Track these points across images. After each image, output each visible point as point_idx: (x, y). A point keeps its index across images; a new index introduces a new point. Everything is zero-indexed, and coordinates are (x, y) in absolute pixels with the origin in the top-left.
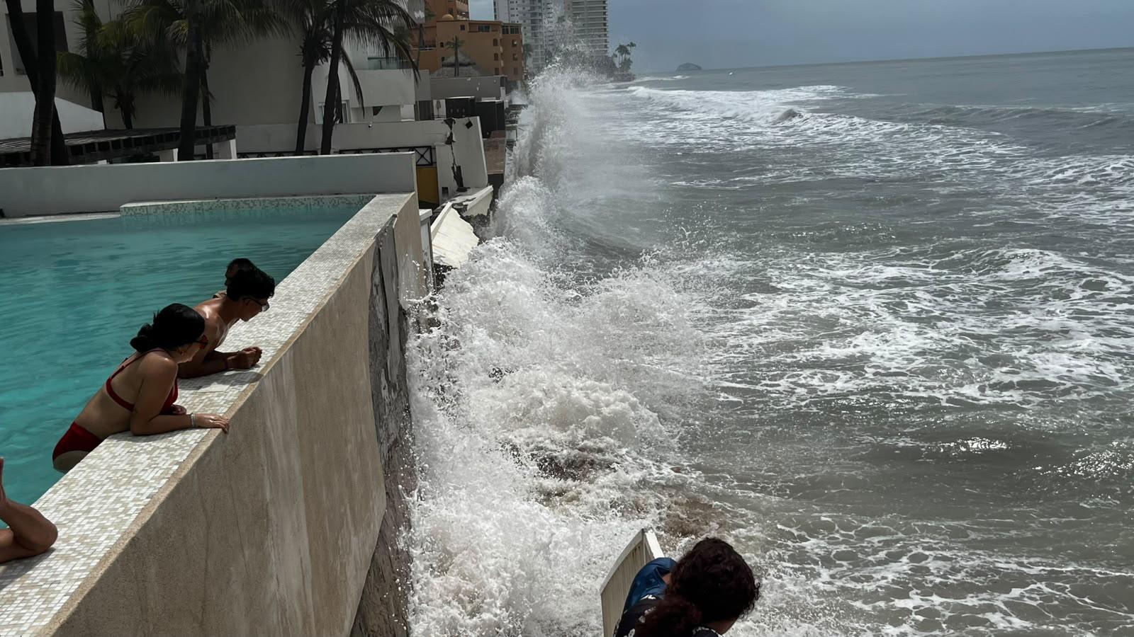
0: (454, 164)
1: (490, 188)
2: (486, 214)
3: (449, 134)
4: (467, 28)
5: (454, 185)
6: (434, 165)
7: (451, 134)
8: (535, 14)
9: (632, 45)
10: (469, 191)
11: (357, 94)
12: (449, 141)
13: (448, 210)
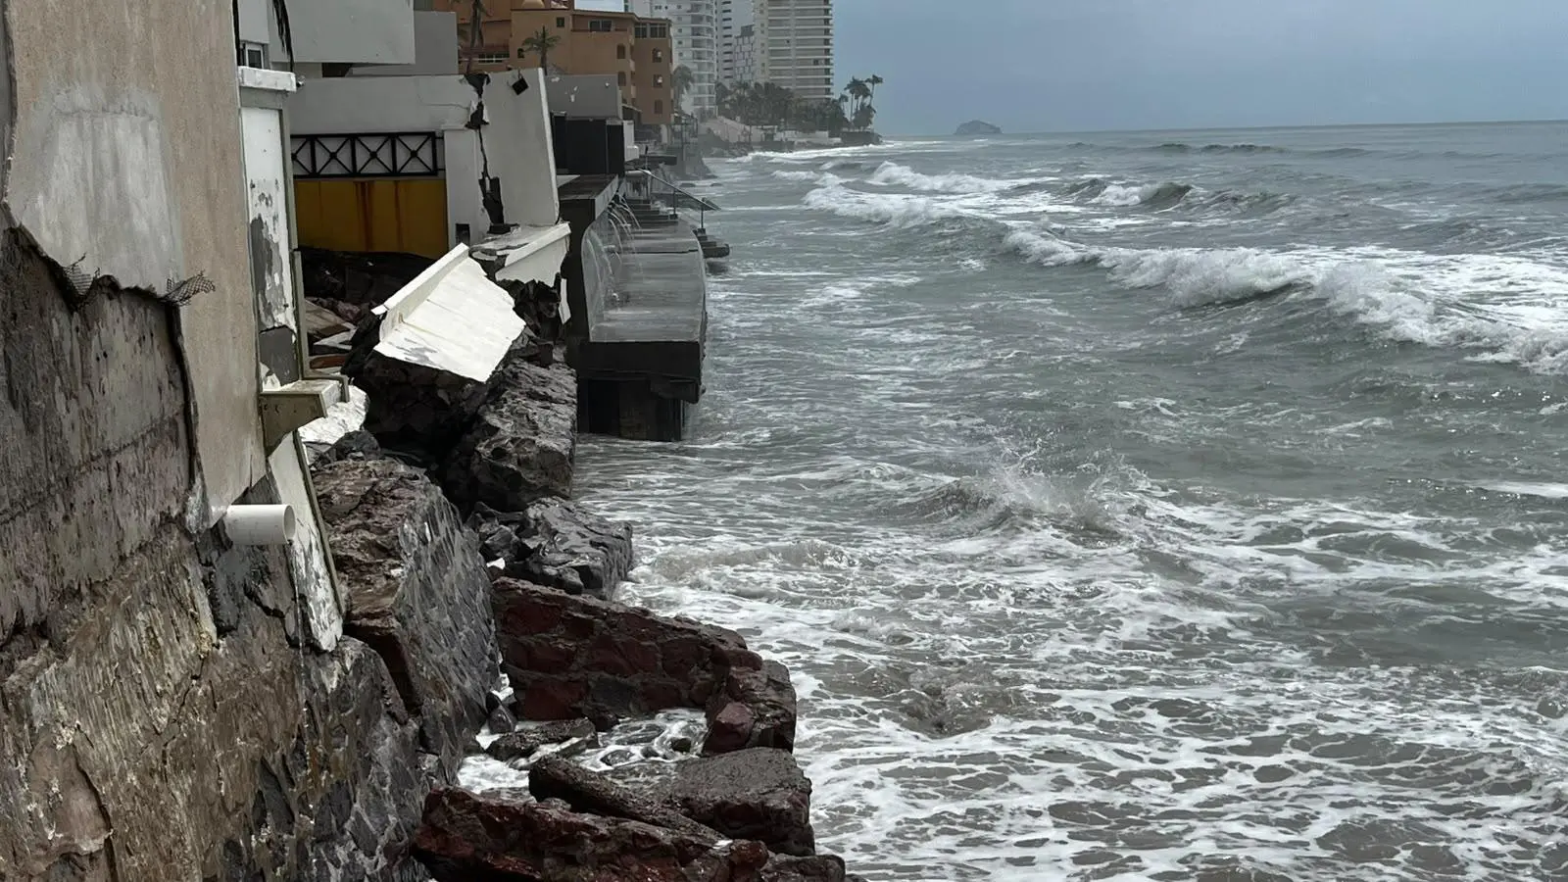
0: (485, 173)
1: (564, 229)
2: (551, 285)
3: (475, 106)
4: (569, 23)
5: (485, 221)
6: (440, 173)
7: (480, 106)
8: (699, 19)
9: (876, 80)
10: (515, 232)
11: (280, 23)
12: (476, 122)
13: (459, 258)
